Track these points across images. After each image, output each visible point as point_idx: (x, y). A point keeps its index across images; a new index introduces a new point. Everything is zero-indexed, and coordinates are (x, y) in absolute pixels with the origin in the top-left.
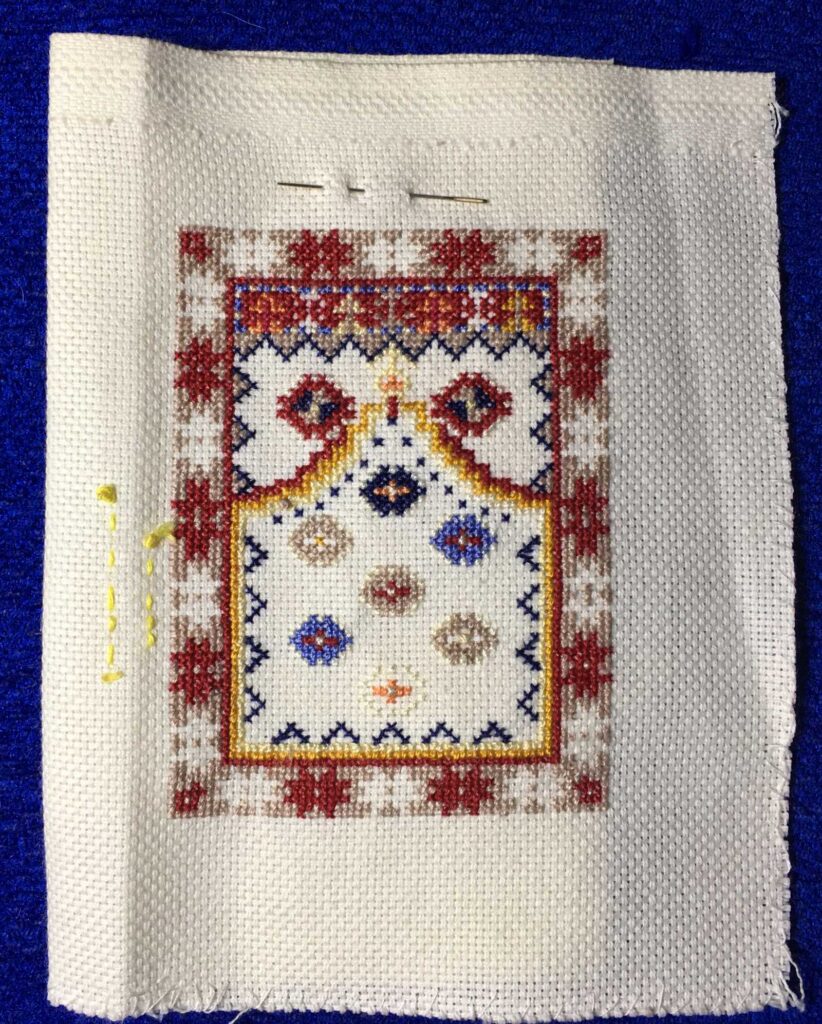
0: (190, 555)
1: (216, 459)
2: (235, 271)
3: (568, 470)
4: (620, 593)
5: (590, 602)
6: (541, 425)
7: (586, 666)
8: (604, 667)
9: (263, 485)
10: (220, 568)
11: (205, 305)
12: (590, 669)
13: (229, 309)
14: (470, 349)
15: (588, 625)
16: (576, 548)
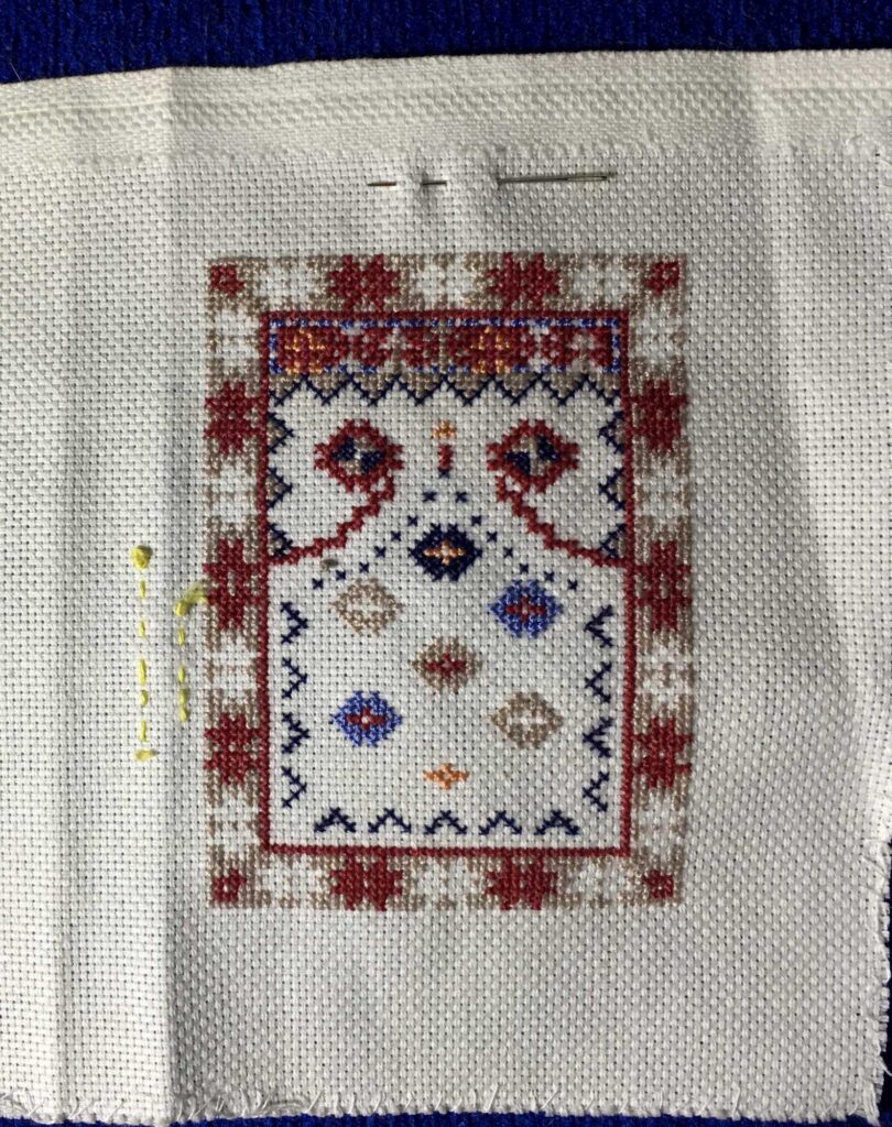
0: (223, 624)
1: (249, 517)
2: (269, 305)
3: (643, 532)
4: (703, 675)
5: (667, 683)
6: (611, 481)
7: (662, 755)
8: (682, 757)
9: (301, 545)
10: (256, 637)
11: (237, 344)
12: (665, 759)
13: (263, 348)
14: (530, 393)
15: (665, 711)
16: (652, 622)
